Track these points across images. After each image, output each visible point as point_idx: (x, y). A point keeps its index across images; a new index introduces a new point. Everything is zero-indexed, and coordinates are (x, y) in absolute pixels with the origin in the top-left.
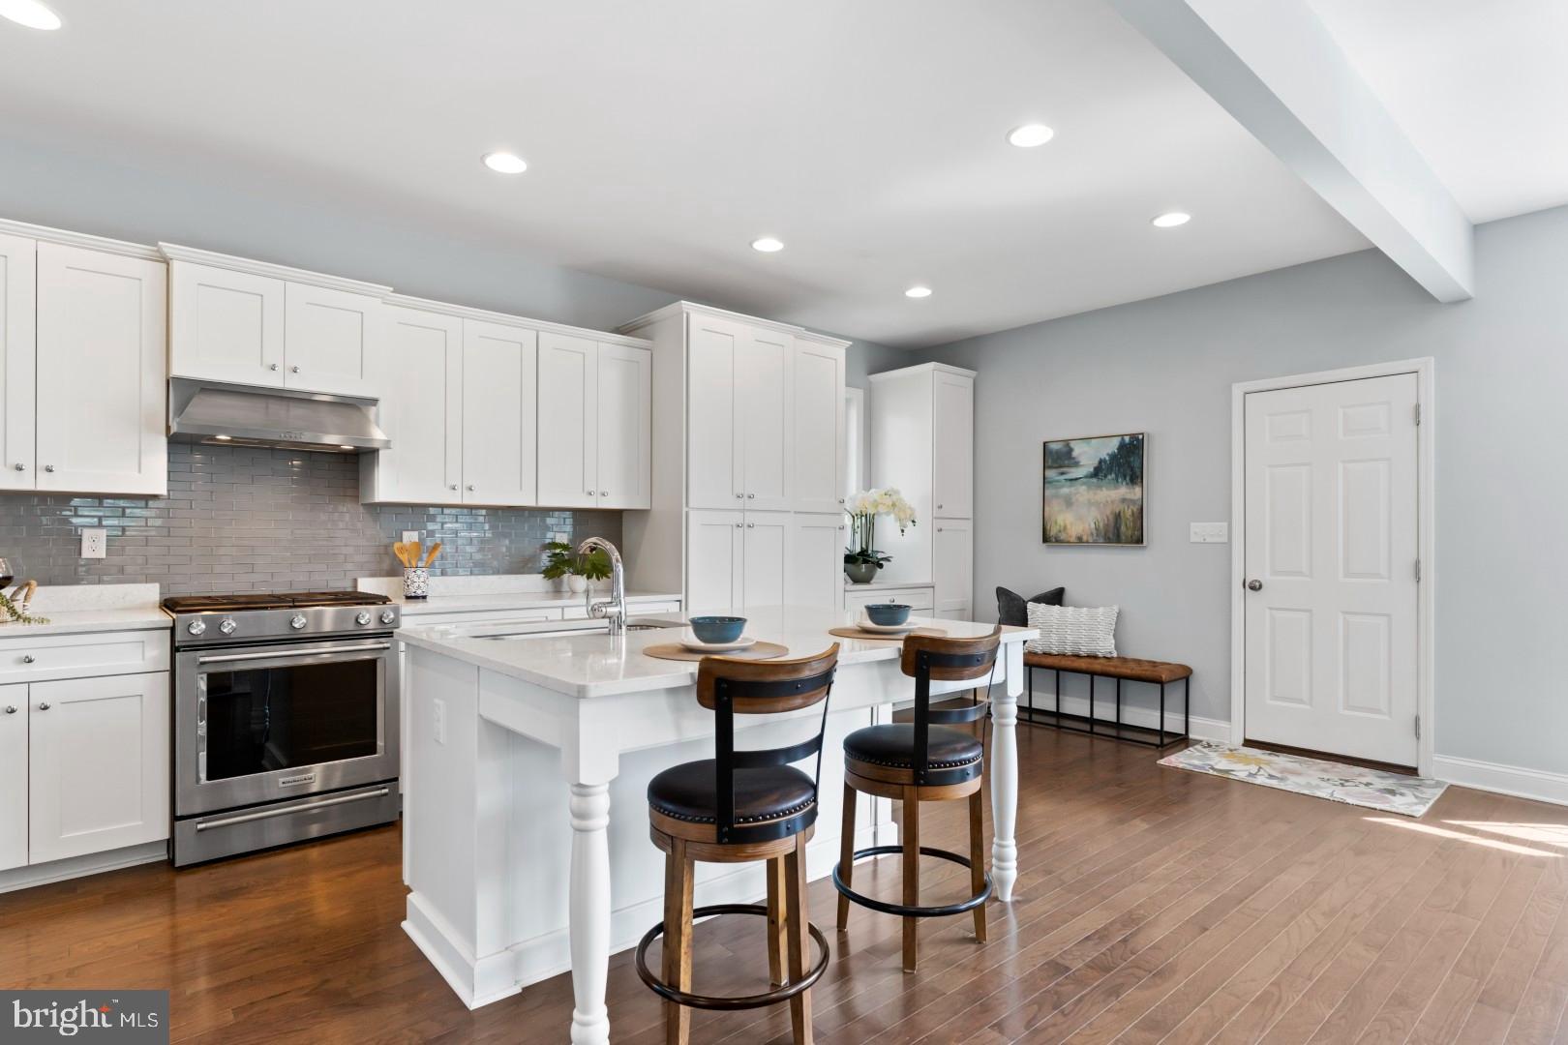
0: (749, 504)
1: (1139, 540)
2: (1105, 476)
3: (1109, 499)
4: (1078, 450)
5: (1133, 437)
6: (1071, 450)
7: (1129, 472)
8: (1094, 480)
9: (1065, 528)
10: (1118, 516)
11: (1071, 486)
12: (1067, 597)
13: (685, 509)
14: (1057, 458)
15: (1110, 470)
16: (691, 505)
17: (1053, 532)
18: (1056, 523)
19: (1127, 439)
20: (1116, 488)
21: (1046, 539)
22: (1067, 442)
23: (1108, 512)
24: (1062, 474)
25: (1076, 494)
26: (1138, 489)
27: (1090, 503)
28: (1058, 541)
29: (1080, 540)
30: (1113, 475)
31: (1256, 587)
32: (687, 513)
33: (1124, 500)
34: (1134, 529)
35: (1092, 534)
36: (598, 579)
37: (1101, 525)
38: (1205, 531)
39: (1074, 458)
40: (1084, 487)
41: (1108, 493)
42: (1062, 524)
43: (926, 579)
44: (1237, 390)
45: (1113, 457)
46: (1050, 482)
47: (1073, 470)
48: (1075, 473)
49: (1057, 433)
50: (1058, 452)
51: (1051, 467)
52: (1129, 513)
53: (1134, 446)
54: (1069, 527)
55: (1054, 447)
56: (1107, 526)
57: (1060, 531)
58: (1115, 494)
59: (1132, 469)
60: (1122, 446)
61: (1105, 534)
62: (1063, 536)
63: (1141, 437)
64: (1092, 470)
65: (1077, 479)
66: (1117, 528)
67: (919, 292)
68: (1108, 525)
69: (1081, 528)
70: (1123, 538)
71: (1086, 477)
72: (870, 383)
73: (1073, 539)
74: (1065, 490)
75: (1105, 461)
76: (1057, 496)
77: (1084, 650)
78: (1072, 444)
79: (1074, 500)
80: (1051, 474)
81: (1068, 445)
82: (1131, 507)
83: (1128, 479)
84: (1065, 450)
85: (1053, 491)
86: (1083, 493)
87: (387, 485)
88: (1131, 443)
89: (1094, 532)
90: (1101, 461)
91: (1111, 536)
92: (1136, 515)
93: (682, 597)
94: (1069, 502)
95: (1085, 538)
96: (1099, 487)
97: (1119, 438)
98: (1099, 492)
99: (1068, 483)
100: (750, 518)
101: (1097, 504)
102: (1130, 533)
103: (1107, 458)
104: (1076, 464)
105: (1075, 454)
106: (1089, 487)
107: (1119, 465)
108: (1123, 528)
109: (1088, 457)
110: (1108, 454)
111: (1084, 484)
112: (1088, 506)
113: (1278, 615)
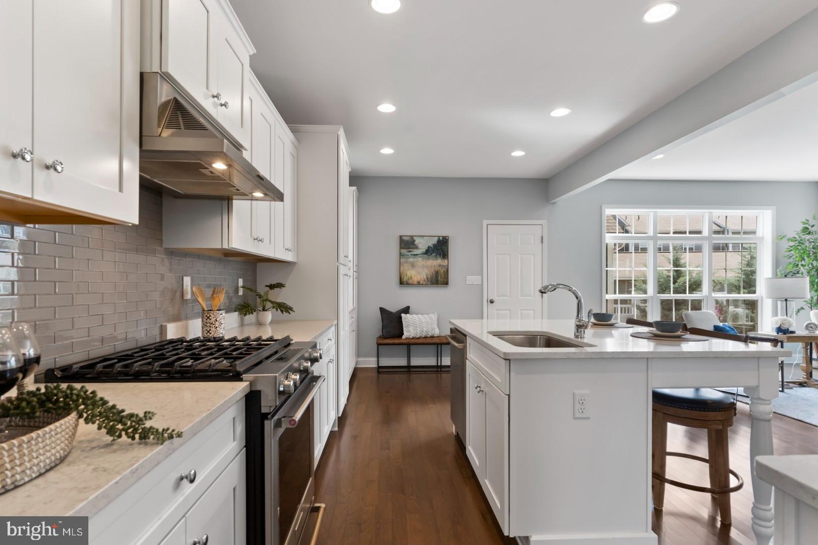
1: (447, 283)
2: (431, 254)
3: (433, 265)
4: (418, 241)
5: (444, 238)
6: (414, 241)
7: (442, 253)
8: (426, 256)
9: (411, 277)
10: (437, 273)
11: (414, 258)
12: (411, 310)
14: (407, 244)
15: (433, 251)
17: (405, 279)
18: (406, 275)
19: (441, 238)
20: (436, 260)
21: (401, 283)
22: (412, 237)
23: (432, 271)
24: (410, 252)
25: (416, 262)
26: (446, 261)
27: (424, 266)
28: (408, 284)
29: (419, 283)
30: (435, 254)
31: (492, 302)
33: (440, 266)
34: (445, 276)
35: (425, 280)
37: (429, 277)
38: (473, 279)
39: (416, 245)
40: (421, 259)
41: (433, 262)
42: (410, 275)
44: (485, 223)
45: (435, 245)
46: (403, 255)
47: (415, 250)
48: (416, 252)
49: (407, 232)
50: (407, 241)
51: (403, 248)
52: (442, 271)
53: (444, 242)
54: (413, 277)
55: (405, 238)
56: (432, 277)
57: (408, 279)
58: (435, 263)
59: (443, 252)
60: (439, 241)
61: (431, 281)
62: (410, 282)
63: (447, 238)
64: (424, 251)
65: (417, 255)
66: (437, 278)
68: (432, 275)
69: (420, 278)
70: (439, 282)
71: (421, 254)
73: (415, 283)
74: (411, 260)
75: (431, 247)
76: (406, 262)
78: (415, 238)
79: (416, 264)
80: (404, 251)
81: (412, 238)
82: (443, 268)
83: (442, 256)
84: (411, 240)
85: (405, 260)
86: (420, 261)
88: (443, 240)
89: (426, 279)
90: (429, 247)
91: (434, 281)
92: (445, 272)
94: (413, 265)
95: (421, 283)
96: (428, 259)
97: (438, 237)
98: (428, 261)
99: (413, 256)
101: (427, 267)
102: (443, 280)
103: (432, 246)
104: (417, 248)
105: (416, 243)
106: (423, 259)
107: (438, 250)
108: (439, 278)
109: (423, 244)
110: (432, 244)
111: (420, 257)
112: (422, 268)
113: (499, 312)
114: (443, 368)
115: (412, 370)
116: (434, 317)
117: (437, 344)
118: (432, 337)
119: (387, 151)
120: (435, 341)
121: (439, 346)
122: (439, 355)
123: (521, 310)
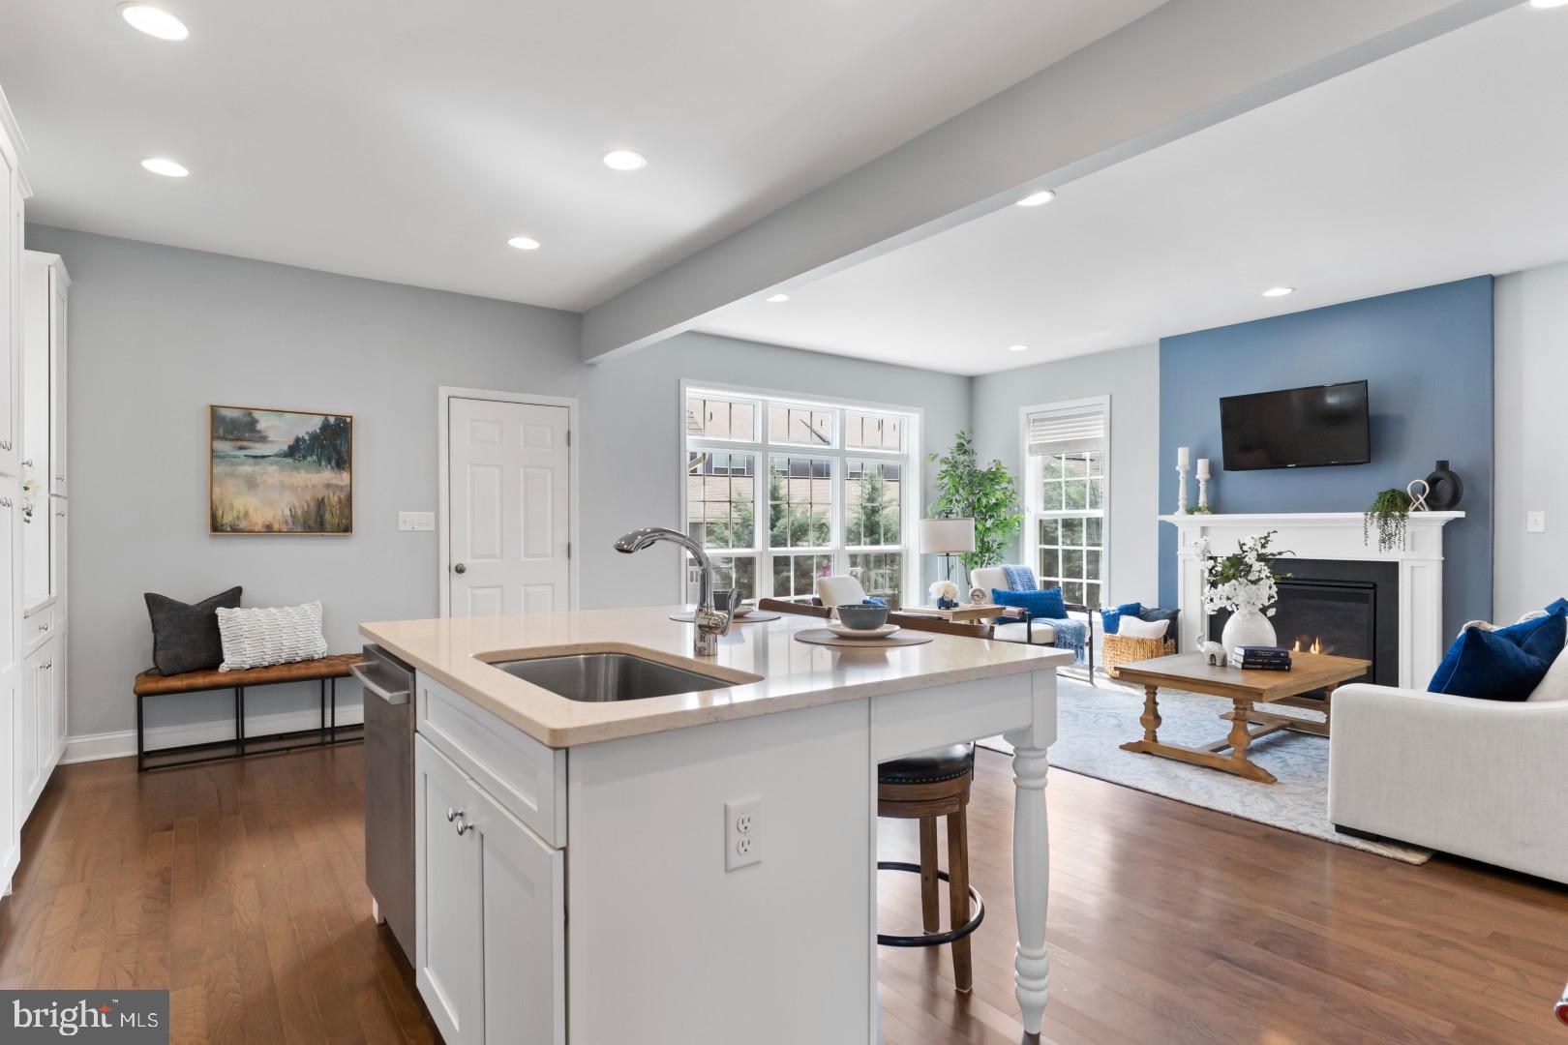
1: (347, 529)
2: (304, 457)
3: (309, 483)
4: (264, 423)
5: (340, 419)
6: (255, 421)
7: (335, 456)
8: (289, 460)
9: (246, 514)
10: (321, 504)
11: (255, 464)
12: (244, 598)
14: (233, 428)
15: (310, 451)
17: (228, 519)
18: (232, 507)
19: (332, 420)
20: (319, 472)
21: (216, 527)
22: (248, 411)
23: (308, 498)
24: (241, 448)
25: (262, 475)
26: (345, 475)
27: (283, 486)
28: (235, 530)
29: (269, 529)
30: (315, 457)
31: (460, 570)
33: (328, 486)
34: (342, 514)
35: (286, 522)
37: (299, 512)
38: (416, 520)
39: (259, 432)
40: (274, 467)
41: (309, 476)
42: (242, 509)
44: (444, 392)
45: (314, 437)
46: (222, 457)
47: (258, 445)
48: (259, 449)
49: (235, 397)
50: (233, 421)
51: (220, 438)
52: (334, 500)
53: (340, 428)
54: (251, 513)
55: (228, 414)
56: (306, 513)
57: (238, 518)
58: (316, 479)
59: (339, 453)
60: (325, 427)
61: (304, 523)
62: (243, 525)
63: (348, 420)
64: (286, 448)
65: (263, 457)
66: (322, 517)
68: (308, 512)
69: (270, 515)
70: (328, 526)
71: (276, 455)
73: (258, 528)
74: (247, 469)
75: (304, 441)
76: (232, 475)
78: (257, 415)
79: (259, 480)
80: (224, 446)
81: (250, 414)
82: (337, 493)
83: (333, 463)
84: (245, 419)
85: (228, 469)
86: (272, 474)
88: (337, 425)
89: (290, 519)
90: (298, 440)
91: (312, 524)
92: (344, 502)
94: (251, 483)
95: (276, 527)
96: (297, 469)
97: (323, 418)
98: (295, 473)
99: (251, 460)
101: (293, 488)
102: (336, 521)
103: (307, 437)
104: (263, 439)
105: (259, 427)
106: (282, 468)
107: (323, 447)
108: (328, 516)
109: (280, 433)
110: (307, 433)
111: (274, 463)
112: (277, 490)
113: (477, 591)
114: (338, 732)
115: (249, 749)
116: (313, 612)
117: (322, 678)
118: (309, 661)
119: (165, 167)
120: (313, 670)
121: (328, 682)
122: (326, 702)
123: (525, 585)
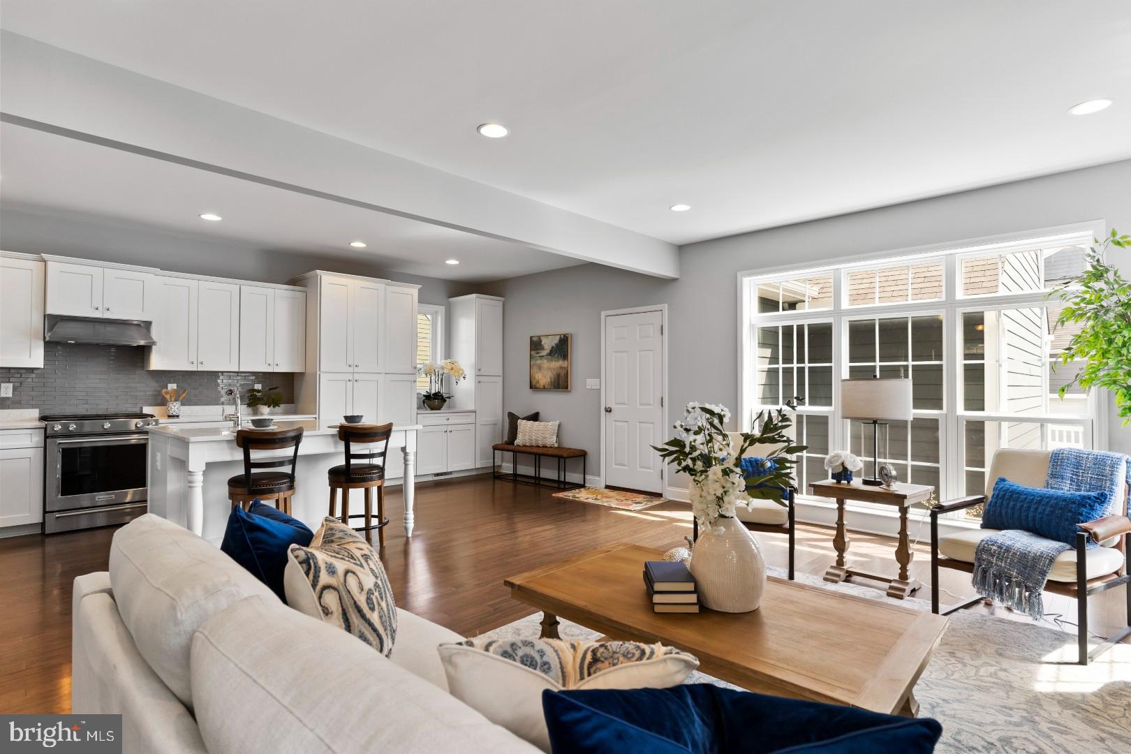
0: (356, 370)
1: (567, 387)
2: (554, 355)
3: (555, 367)
4: (544, 341)
5: (565, 336)
6: (541, 341)
7: (563, 353)
8: (550, 357)
9: (538, 381)
10: (559, 375)
11: (541, 360)
12: (542, 416)
13: (318, 373)
14: (536, 345)
15: (556, 352)
16: (321, 370)
17: (534, 383)
18: (535, 378)
19: (562, 336)
20: (558, 361)
21: (531, 388)
22: (539, 337)
23: (555, 373)
24: (538, 353)
25: (543, 364)
26: (566, 362)
27: (549, 369)
28: (536, 388)
29: (544, 387)
30: (557, 355)
31: (610, 411)
32: (320, 375)
33: (561, 367)
34: (565, 382)
35: (549, 385)
36: (274, 407)
37: (552, 380)
38: (591, 383)
39: (542, 345)
40: (546, 360)
41: (557, 363)
42: (537, 379)
43: (472, 408)
44: (603, 314)
45: (557, 345)
46: (533, 358)
47: (542, 351)
48: (542, 353)
49: (536, 332)
50: (535, 342)
51: (533, 350)
52: (563, 373)
54: (540, 381)
55: (534, 339)
56: (554, 382)
57: (537, 383)
58: (557, 364)
60: (561, 340)
61: (554, 385)
62: (538, 385)
63: (568, 336)
64: (549, 352)
65: (543, 356)
66: (558, 382)
67: (452, 262)
68: (554, 378)
69: (544, 381)
70: (561, 386)
71: (547, 355)
72: (450, 302)
73: (542, 387)
74: (539, 362)
76: (535, 365)
77: (540, 443)
78: (542, 338)
79: (542, 367)
80: (533, 353)
81: (540, 338)
82: (564, 370)
83: (563, 357)
84: (539, 341)
85: (534, 362)
86: (545, 364)
87: (157, 362)
88: (564, 339)
89: (550, 383)
90: (552, 347)
91: (556, 385)
92: (565, 375)
93: (317, 416)
94: (540, 368)
95: (546, 387)
96: (552, 361)
97: (559, 336)
98: (551, 363)
99: (540, 358)
100: (357, 376)
101: (551, 369)
102: (563, 384)
103: (555, 346)
104: (543, 349)
105: (543, 343)
106: (548, 360)
107: (559, 350)
108: (561, 382)
109: (548, 344)
110: (555, 344)
112: (547, 370)
113: (617, 423)
116: (552, 425)
118: (545, 447)
121: (562, 460)
123: (640, 422)
